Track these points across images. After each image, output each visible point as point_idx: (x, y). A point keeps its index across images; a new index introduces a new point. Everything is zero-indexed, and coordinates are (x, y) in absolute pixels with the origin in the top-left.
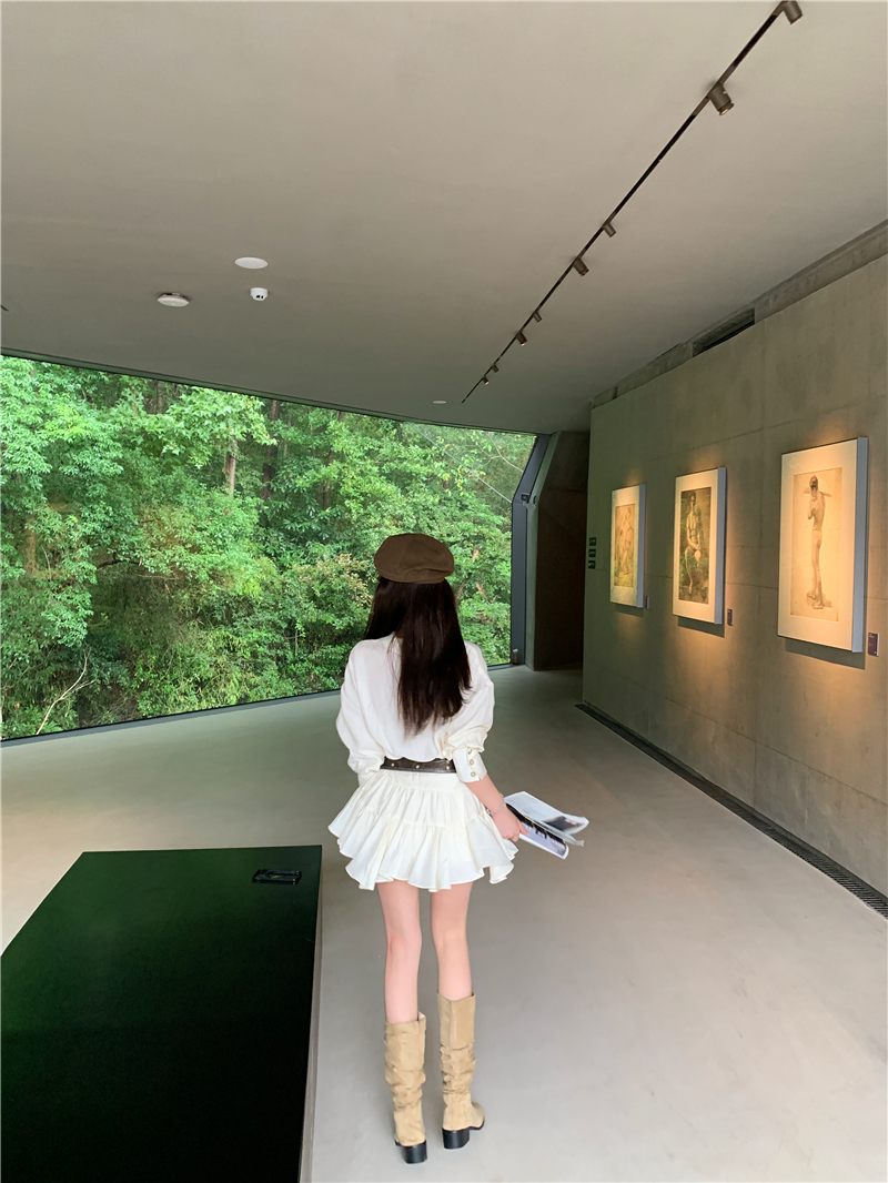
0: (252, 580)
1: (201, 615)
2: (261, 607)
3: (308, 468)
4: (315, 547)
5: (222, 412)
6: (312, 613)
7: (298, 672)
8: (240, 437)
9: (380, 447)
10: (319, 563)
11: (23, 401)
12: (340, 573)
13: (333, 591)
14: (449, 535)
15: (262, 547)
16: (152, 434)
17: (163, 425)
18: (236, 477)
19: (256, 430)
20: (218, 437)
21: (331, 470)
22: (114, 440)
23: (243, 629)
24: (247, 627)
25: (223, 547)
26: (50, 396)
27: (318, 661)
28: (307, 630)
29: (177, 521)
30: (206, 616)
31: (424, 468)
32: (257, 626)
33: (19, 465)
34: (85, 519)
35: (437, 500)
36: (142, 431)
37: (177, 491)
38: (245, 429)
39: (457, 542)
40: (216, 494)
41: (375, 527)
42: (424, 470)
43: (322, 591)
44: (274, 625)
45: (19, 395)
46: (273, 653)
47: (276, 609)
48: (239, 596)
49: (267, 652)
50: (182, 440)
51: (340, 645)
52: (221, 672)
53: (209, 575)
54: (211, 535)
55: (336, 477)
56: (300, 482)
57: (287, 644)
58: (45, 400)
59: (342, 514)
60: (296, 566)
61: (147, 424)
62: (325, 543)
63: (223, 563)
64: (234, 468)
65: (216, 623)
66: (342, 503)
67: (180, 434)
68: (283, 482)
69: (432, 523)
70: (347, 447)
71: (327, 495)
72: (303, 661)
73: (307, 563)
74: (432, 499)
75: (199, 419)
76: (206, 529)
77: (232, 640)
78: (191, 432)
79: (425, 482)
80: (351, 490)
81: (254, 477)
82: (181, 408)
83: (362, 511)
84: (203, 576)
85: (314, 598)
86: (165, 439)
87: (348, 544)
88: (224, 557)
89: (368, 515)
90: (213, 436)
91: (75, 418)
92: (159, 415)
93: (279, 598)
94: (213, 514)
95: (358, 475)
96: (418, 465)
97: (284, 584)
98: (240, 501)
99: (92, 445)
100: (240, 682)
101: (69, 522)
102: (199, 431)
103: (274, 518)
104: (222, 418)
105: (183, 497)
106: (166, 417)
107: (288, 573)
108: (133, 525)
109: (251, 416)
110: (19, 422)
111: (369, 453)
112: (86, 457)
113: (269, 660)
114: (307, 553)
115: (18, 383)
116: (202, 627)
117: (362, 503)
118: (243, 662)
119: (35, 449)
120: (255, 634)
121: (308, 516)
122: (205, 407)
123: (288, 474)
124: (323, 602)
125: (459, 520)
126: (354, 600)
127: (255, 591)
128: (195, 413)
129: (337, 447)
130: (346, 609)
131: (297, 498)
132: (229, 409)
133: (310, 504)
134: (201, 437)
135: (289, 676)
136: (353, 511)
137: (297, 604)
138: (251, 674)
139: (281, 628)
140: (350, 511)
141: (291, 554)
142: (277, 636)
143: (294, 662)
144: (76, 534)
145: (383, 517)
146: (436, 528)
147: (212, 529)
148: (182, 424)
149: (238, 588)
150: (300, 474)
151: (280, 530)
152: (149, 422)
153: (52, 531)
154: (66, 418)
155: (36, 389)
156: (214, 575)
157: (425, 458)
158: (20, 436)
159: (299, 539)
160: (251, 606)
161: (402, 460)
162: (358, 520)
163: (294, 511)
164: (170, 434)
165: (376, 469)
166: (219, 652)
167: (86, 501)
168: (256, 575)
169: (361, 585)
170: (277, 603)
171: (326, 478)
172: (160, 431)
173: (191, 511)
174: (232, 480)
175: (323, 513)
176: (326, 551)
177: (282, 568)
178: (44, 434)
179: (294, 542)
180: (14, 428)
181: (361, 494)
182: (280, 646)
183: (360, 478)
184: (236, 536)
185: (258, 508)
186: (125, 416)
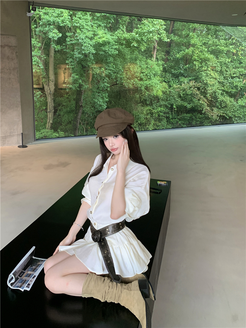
0: (159, 90)
1: (142, 102)
2: (162, 100)
3: (181, 51)
4: (182, 79)
5: (151, 30)
6: (180, 102)
7: (173, 122)
8: (157, 39)
9: (208, 41)
10: (183, 84)
11: (88, 30)
12: (191, 88)
13: (187, 95)
14: (233, 74)
15: (163, 79)
16: (128, 39)
17: (132, 36)
18: (156, 55)
19: (163, 36)
20: (150, 40)
21: (190, 51)
22: (116, 42)
23: (155, 107)
24: (157, 106)
25: (150, 79)
26: (96, 28)
27: (181, 119)
28: (177, 108)
29: (136, 70)
30: (144, 103)
31: (225, 48)
32: (160, 106)
33: (86, 51)
34: (106, 69)
35: (230, 60)
36: (125, 39)
37: (136, 60)
38: (159, 36)
39: (237, 76)
40: (149, 61)
41: (205, 71)
42: (226, 49)
43: (183, 94)
44: (166, 106)
45: (86, 28)
46: (165, 115)
47: (167, 100)
48: (155, 96)
49: (163, 115)
50: (138, 42)
51: (189, 113)
52: (148, 121)
53: (145, 88)
54: (146, 74)
55: (191, 53)
56: (178, 56)
57: (170, 112)
58: (95, 30)
59: (193, 67)
60: (175, 86)
61: (126, 36)
62: (186, 77)
63: (150, 84)
64: (156, 52)
65: (147, 105)
66: (193, 63)
67: (137, 39)
68: (172, 56)
69: (227, 69)
70: (196, 42)
71: (187, 60)
72: (175, 118)
73: (179, 84)
74: (228, 60)
75: (143, 33)
76: (145, 73)
77: (152, 110)
78: (140, 38)
79: (226, 54)
80: (196, 58)
81: (162, 55)
82: (137, 30)
83: (200, 65)
84: (143, 88)
85: (180, 97)
86: (132, 41)
87: (194, 78)
88: (150, 82)
89: (202, 67)
90: (148, 39)
91: (104, 35)
92: (130, 33)
93: (168, 96)
94: (147, 67)
95: (199, 52)
96: (223, 47)
97: (170, 92)
98: (157, 63)
99: (109, 44)
100: (154, 124)
101: (102, 70)
102: (143, 37)
103: (168, 69)
104: (151, 32)
105: (138, 61)
106: (133, 33)
107: (172, 88)
108: (122, 72)
109: (161, 32)
110: (86, 37)
111: (204, 44)
112: (106, 48)
113: (163, 117)
114: (179, 81)
115: (87, 24)
116: (142, 106)
117: (200, 62)
118: (155, 118)
119: (91, 46)
120: (159, 109)
121: (180, 68)
122: (146, 29)
123: (174, 53)
124: (184, 98)
125: (238, 68)
126: (195, 98)
127: (160, 94)
128: (142, 31)
129: (192, 42)
130: (191, 101)
131: (177, 61)
132: (153, 29)
133: (181, 63)
134: (144, 39)
135: (170, 123)
136: (197, 65)
137: (174, 99)
138: (158, 122)
139: (168, 107)
140: (195, 65)
141: (173, 82)
142: (167, 110)
143: (172, 119)
144: (104, 74)
145: (208, 67)
146: (229, 71)
147: (147, 72)
148: (138, 35)
149: (155, 93)
150: (178, 53)
151: (170, 73)
152: (127, 35)
153: (96, 73)
154: (100, 35)
155: (92, 26)
156: (147, 88)
157: (226, 45)
158: (87, 41)
159: (176, 76)
160: (159, 99)
161: (217, 46)
162: (198, 68)
163: (175, 66)
164: (134, 39)
165: (206, 49)
166: (147, 114)
167: (107, 63)
168: (161, 89)
169: (198, 92)
170: (168, 98)
171: (187, 54)
172: (131, 38)
173: (140, 67)
174: (155, 56)
175: (186, 66)
176: (186, 80)
177: (170, 86)
178: (94, 41)
179: (175, 77)
180: (85, 39)
181: (200, 59)
182: (168, 113)
183: (200, 53)
184: (155, 75)
185: (163, 65)
186: (120, 34)
